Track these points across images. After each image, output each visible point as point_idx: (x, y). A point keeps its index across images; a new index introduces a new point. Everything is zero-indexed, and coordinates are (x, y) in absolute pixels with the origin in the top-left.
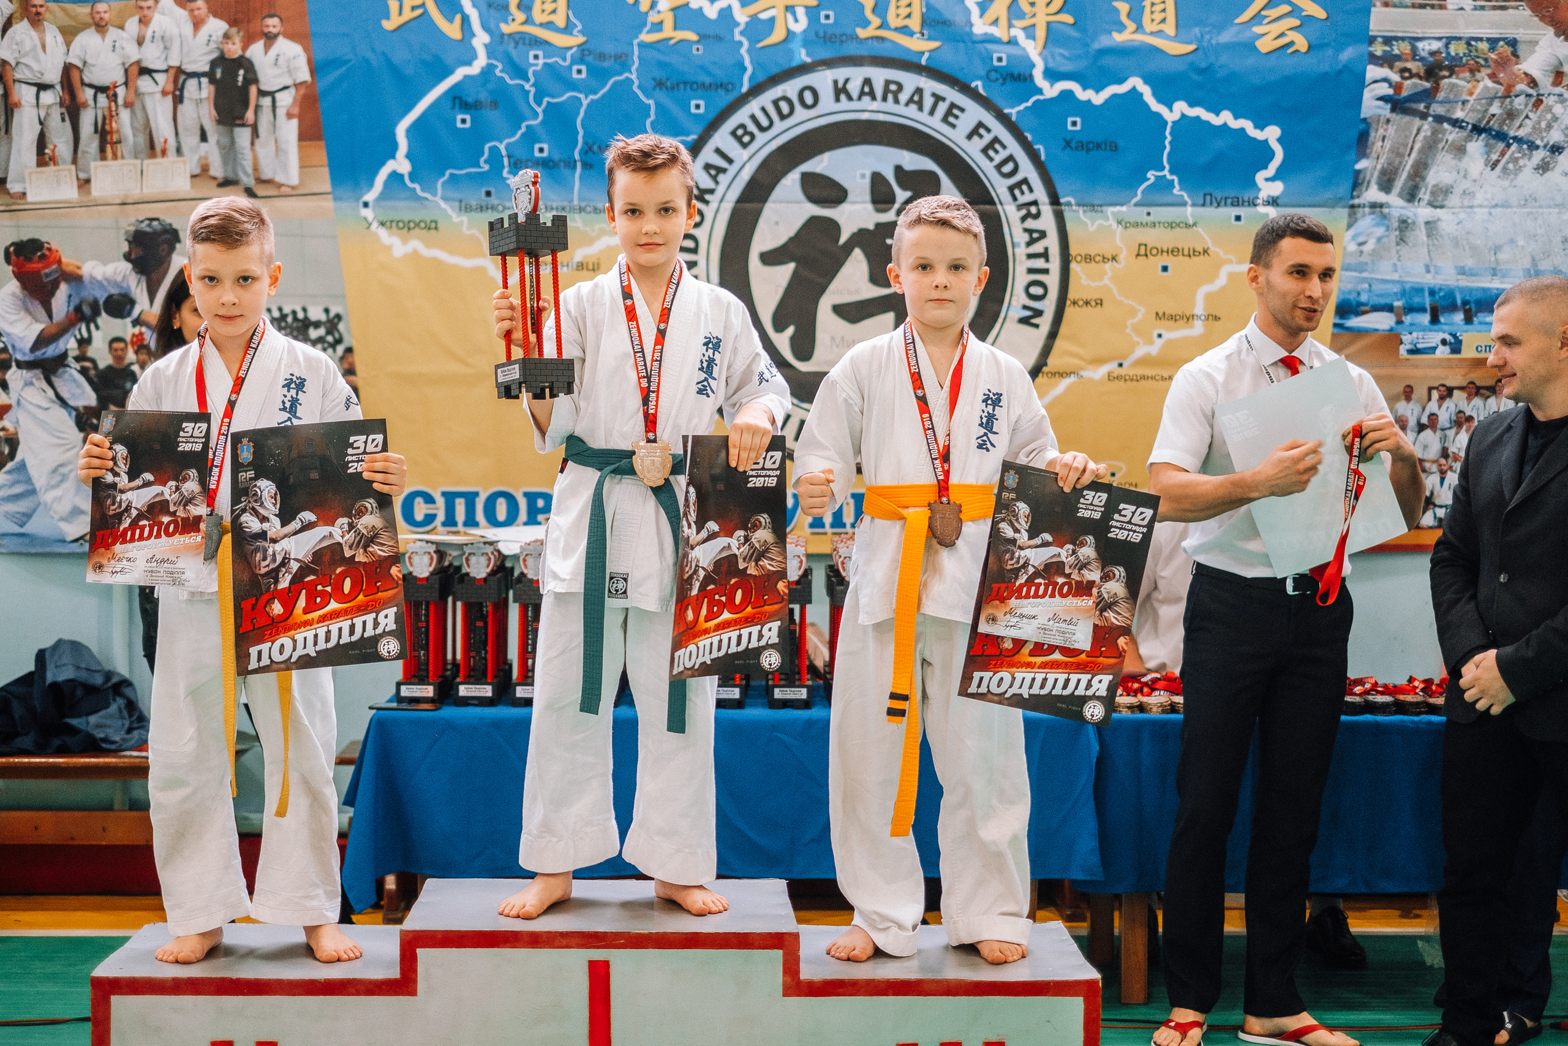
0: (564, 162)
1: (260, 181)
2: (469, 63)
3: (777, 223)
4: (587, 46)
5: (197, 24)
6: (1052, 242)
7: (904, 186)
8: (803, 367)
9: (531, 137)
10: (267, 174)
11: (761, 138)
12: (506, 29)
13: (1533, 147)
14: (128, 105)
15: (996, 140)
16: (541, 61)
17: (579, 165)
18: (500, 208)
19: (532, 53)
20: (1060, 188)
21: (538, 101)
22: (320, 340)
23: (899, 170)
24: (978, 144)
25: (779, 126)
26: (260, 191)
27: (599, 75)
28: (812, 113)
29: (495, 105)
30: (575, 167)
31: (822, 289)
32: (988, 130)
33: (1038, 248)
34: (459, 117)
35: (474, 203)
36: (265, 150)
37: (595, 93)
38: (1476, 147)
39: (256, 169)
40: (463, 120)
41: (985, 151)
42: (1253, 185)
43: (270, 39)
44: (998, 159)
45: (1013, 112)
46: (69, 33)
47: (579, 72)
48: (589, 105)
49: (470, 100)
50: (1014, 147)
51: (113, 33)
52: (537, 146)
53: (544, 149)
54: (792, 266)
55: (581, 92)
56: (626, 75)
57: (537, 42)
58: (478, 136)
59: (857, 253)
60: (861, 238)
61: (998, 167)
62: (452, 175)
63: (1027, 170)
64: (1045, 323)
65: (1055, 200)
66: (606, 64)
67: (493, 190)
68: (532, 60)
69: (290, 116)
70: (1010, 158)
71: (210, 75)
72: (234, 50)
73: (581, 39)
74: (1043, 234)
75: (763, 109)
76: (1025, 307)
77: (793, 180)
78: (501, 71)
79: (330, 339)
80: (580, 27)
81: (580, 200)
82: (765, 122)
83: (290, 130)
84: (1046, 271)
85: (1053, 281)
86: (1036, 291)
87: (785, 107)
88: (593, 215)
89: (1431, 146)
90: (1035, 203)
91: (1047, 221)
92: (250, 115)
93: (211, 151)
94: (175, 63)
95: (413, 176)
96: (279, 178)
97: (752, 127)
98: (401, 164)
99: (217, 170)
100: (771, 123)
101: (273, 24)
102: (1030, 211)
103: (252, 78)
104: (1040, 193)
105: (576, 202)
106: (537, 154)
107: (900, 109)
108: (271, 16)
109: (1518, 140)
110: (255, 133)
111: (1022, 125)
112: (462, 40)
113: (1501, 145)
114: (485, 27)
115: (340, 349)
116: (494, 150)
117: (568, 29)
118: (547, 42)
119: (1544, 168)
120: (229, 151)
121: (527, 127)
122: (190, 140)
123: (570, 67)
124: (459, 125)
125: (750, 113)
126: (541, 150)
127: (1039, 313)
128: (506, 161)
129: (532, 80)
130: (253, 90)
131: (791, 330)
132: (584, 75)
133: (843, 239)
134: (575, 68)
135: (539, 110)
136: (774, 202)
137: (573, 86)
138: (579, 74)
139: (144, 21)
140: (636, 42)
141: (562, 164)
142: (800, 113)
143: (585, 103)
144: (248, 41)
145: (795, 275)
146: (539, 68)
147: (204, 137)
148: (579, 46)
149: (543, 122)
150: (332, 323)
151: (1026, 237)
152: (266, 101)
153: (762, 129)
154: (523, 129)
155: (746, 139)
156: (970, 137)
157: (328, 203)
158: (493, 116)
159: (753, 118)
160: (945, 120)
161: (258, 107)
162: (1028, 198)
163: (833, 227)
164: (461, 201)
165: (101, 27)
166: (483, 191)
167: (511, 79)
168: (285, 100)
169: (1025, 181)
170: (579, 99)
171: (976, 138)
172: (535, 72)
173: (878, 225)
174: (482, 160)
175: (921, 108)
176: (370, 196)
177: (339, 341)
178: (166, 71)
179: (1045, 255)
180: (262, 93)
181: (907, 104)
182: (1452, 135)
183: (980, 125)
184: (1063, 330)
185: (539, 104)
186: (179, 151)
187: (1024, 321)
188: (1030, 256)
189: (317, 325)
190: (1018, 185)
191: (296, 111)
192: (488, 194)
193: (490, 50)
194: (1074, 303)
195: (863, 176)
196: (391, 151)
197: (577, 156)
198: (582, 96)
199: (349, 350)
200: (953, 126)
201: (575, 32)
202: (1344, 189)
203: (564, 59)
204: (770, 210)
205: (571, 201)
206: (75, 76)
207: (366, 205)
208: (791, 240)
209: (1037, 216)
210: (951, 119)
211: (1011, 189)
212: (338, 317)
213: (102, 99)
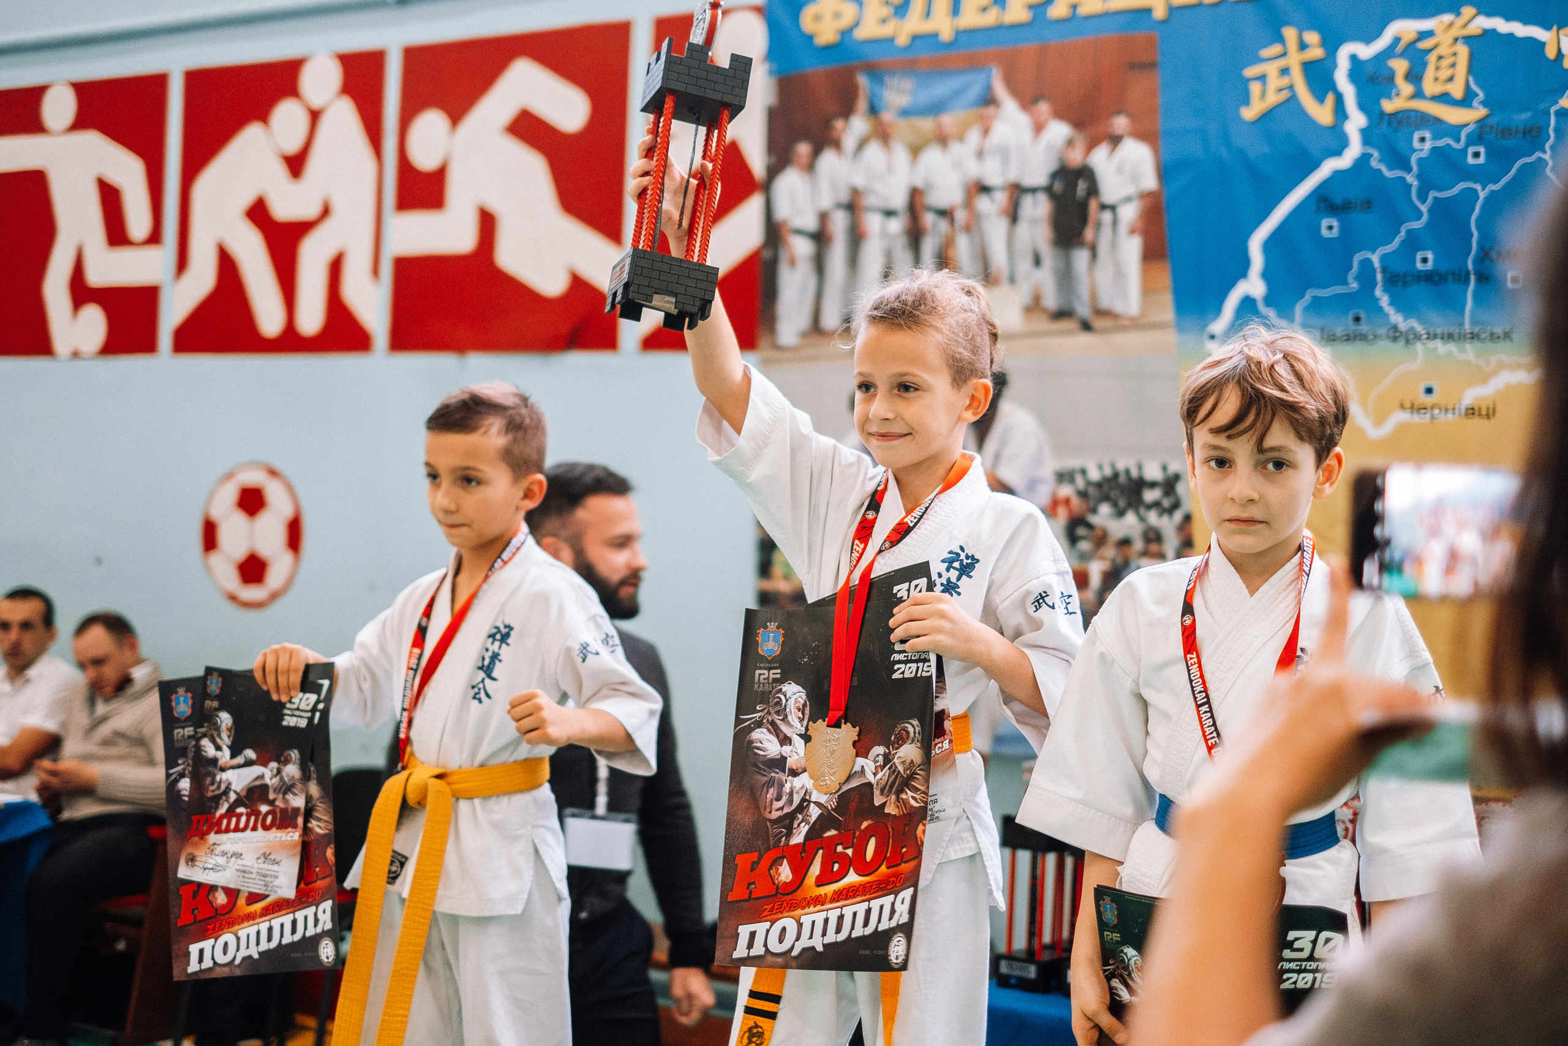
0: (1454, 274)
1: (1100, 313)
2: (1338, 152)
4: (1489, 121)
5: (1039, 128)
9: (1413, 243)
10: (1105, 303)
12: (1389, 106)
14: (968, 228)
16: (1428, 145)
17: (1473, 278)
18: (1371, 337)
19: (1417, 136)
21: (1423, 198)
22: (1156, 505)
26: (1098, 323)
27: (1501, 158)
29: (1368, 205)
30: (1467, 281)
34: (1325, 223)
35: (1339, 331)
36: (1104, 275)
37: (1496, 182)
39: (1094, 296)
40: (1329, 227)
43: (1115, 140)
46: (915, 151)
47: (1476, 155)
48: (1486, 198)
49: (1338, 200)
51: (955, 147)
52: (1419, 256)
53: (1426, 260)
55: (1476, 182)
56: (1538, 154)
57: (1425, 120)
58: (1348, 244)
62: (1315, 298)
66: (1511, 142)
67: (1362, 316)
68: (1416, 144)
69: (1133, 231)
71: (1048, 190)
72: (1076, 158)
73: (1482, 112)
78: (1380, 161)
79: (1166, 503)
80: (1481, 95)
81: (1474, 322)
83: (1132, 248)
88: (1489, 345)
92: (1089, 234)
93: (1045, 279)
94: (1013, 176)
95: (1268, 300)
96: (1118, 307)
98: (1254, 285)
99: (1051, 301)
101: (1121, 123)
103: (1093, 190)
105: (1467, 326)
106: (1419, 266)
108: (1119, 112)
110: (1094, 255)
112: (1333, 128)
114: (1362, 107)
115: (1178, 516)
116: (1366, 264)
117: (1466, 101)
118: (1438, 120)
120: (1066, 278)
121: (1410, 232)
122: (1024, 265)
123: (1464, 151)
124: (1325, 233)
126: (1425, 260)
128: (1379, 277)
129: (1415, 168)
130: (1093, 205)
132: (1482, 160)
134: (1471, 150)
135: (1424, 208)
137: (1470, 174)
138: (1477, 157)
139: (986, 131)
140: (1553, 110)
141: (1450, 278)
143: (1482, 195)
144: (1092, 144)
146: (1424, 154)
147: (1037, 261)
148: (1478, 121)
149: (1428, 225)
150: (1170, 485)
152: (1107, 216)
154: (1403, 233)
157: (1171, 337)
158: (1363, 220)
161: (1098, 225)
164: (1322, 330)
165: (943, 140)
166: (1351, 316)
167: (1390, 169)
168: (1129, 213)
170: (1475, 191)
172: (1420, 161)
174: (1350, 277)
176: (1219, 326)
177: (1176, 505)
178: (1003, 189)
180: (1103, 207)
185: (1423, 200)
186: (1012, 280)
189: (1153, 485)
191: (1139, 225)
192: (1357, 319)
193: (1367, 136)
196: (1242, 269)
197: (1470, 266)
198: (1478, 187)
199: (1188, 518)
201: (1475, 103)
203: (1458, 140)
205: (1461, 325)
206: (917, 198)
207: (1212, 337)
212: (1177, 477)
213: (943, 225)
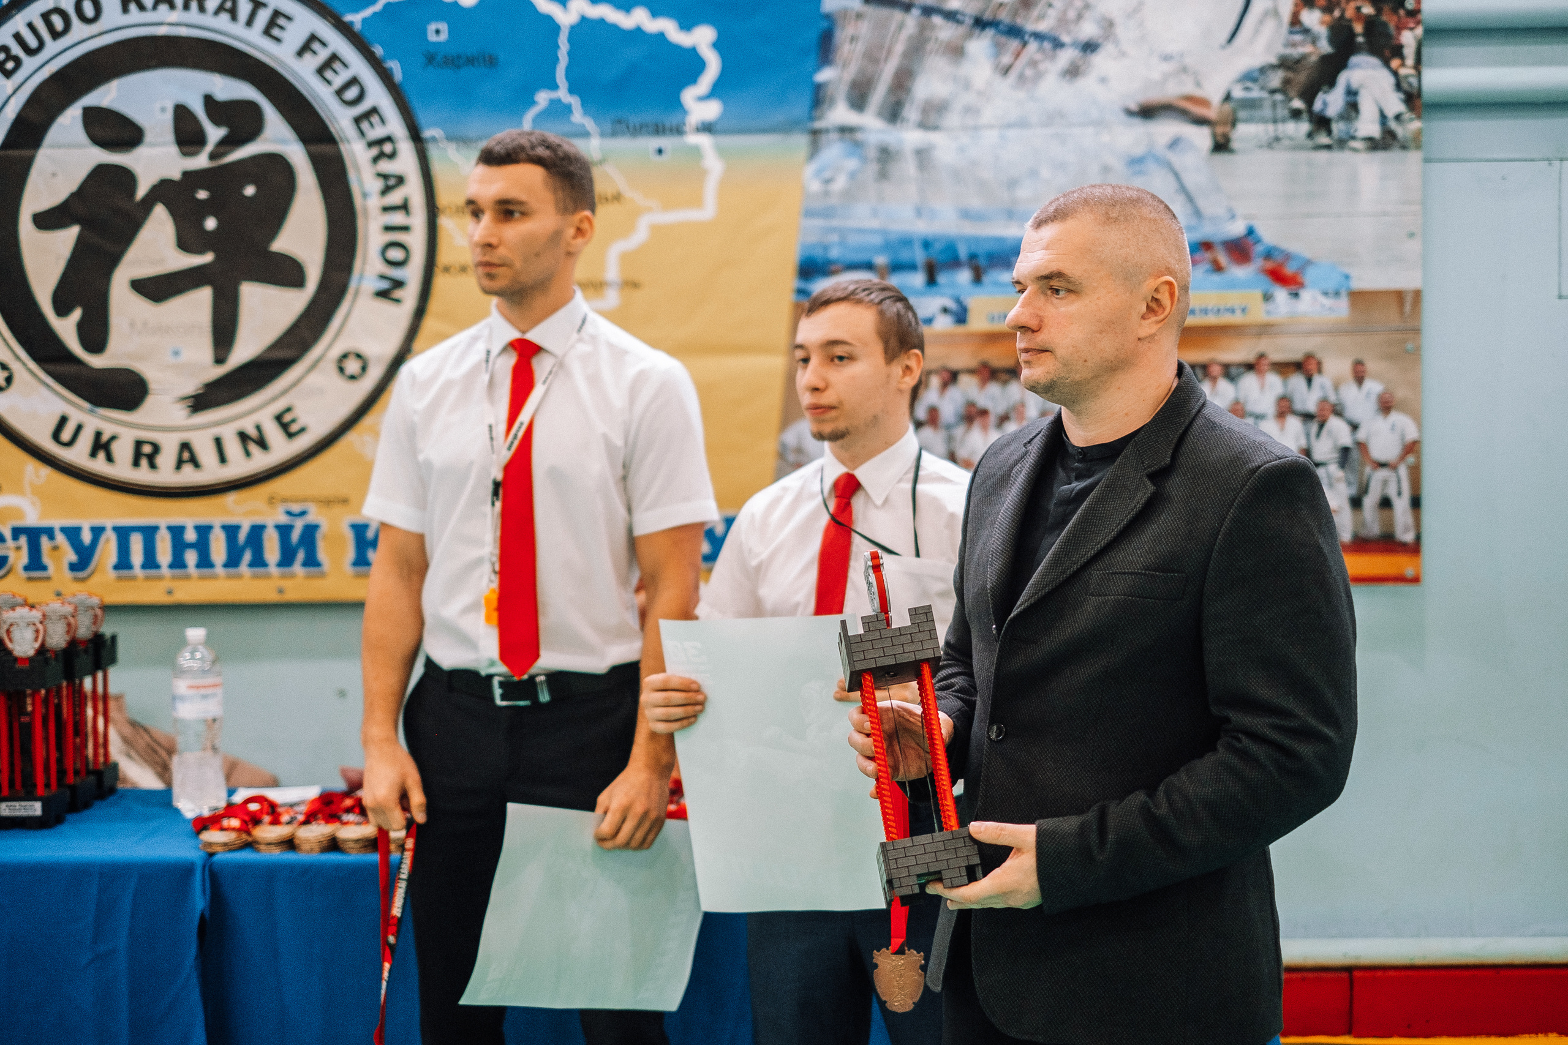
3: (54, 175)
6: (413, 189)
7: (217, 122)
8: (96, 361)
11: (29, 63)
13: (1058, 44)
15: (334, 57)
20: (422, 117)
23: (209, 100)
24: (311, 62)
25: (52, 47)
28: (94, 28)
31: (114, 260)
32: (324, 44)
33: (395, 198)
38: (980, 46)
41: (320, 71)
42: (676, 105)
44: (338, 81)
45: (356, 18)
50: (358, 66)
54: (74, 231)
59: (160, 212)
60: (163, 191)
61: (339, 92)
63: (377, 95)
64: (410, 295)
65: (416, 136)
70: (354, 81)
74: (400, 180)
75: (31, 26)
76: (383, 277)
77: (73, 118)
82: (33, 43)
84: (405, 229)
85: (416, 241)
86: (395, 254)
87: (58, 22)
89: (917, 48)
90: (389, 139)
91: (406, 162)
97: (17, 50)
100: (41, 44)
102: (382, 149)
104: (395, 125)
107: (208, 20)
109: (1038, 36)
111: (368, 36)
113: (1014, 44)
119: (1073, 72)
125: (13, 31)
127: (398, 284)
131: (77, 314)
133: (141, 192)
136: (52, 147)
142: (79, 30)
145: (80, 242)
151: (379, 184)
153: (30, 52)
155: (10, 65)
156: (300, 53)
159: (18, 37)
160: (267, 32)
162: (378, 132)
163: (125, 178)
169: (374, 111)
171: (308, 56)
173: (186, 174)
175: (234, 17)
179: (404, 207)
181: (217, 12)
182: (945, 32)
183: (313, 38)
184: (434, 305)
187: (383, 294)
188: (386, 209)
190: (367, 115)
194: (447, 269)
195: (163, 110)
200: (278, 40)
202: (799, 107)
204: (45, 160)
208: (73, 195)
209: (392, 156)
210: (276, 32)
211: (357, 120)
